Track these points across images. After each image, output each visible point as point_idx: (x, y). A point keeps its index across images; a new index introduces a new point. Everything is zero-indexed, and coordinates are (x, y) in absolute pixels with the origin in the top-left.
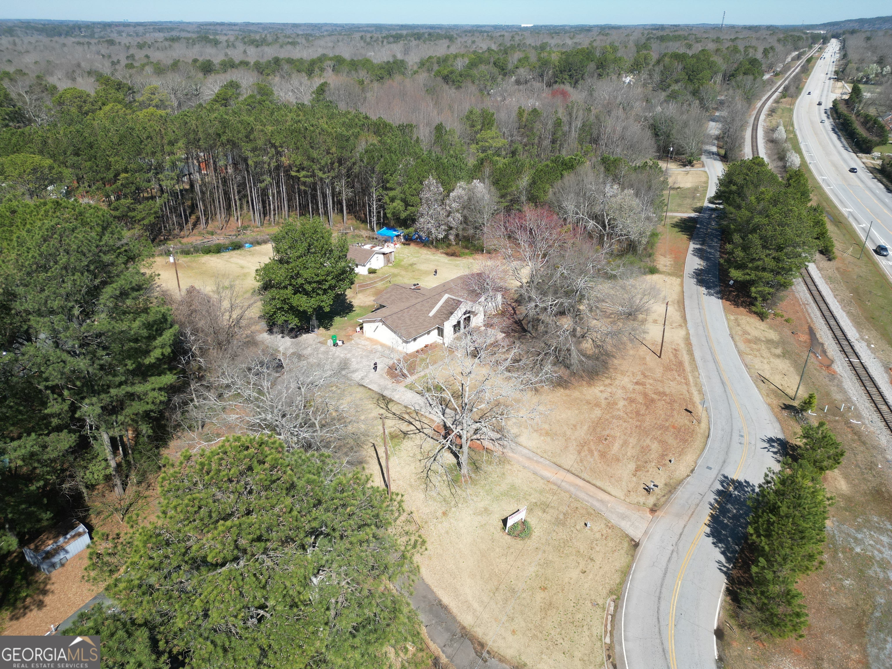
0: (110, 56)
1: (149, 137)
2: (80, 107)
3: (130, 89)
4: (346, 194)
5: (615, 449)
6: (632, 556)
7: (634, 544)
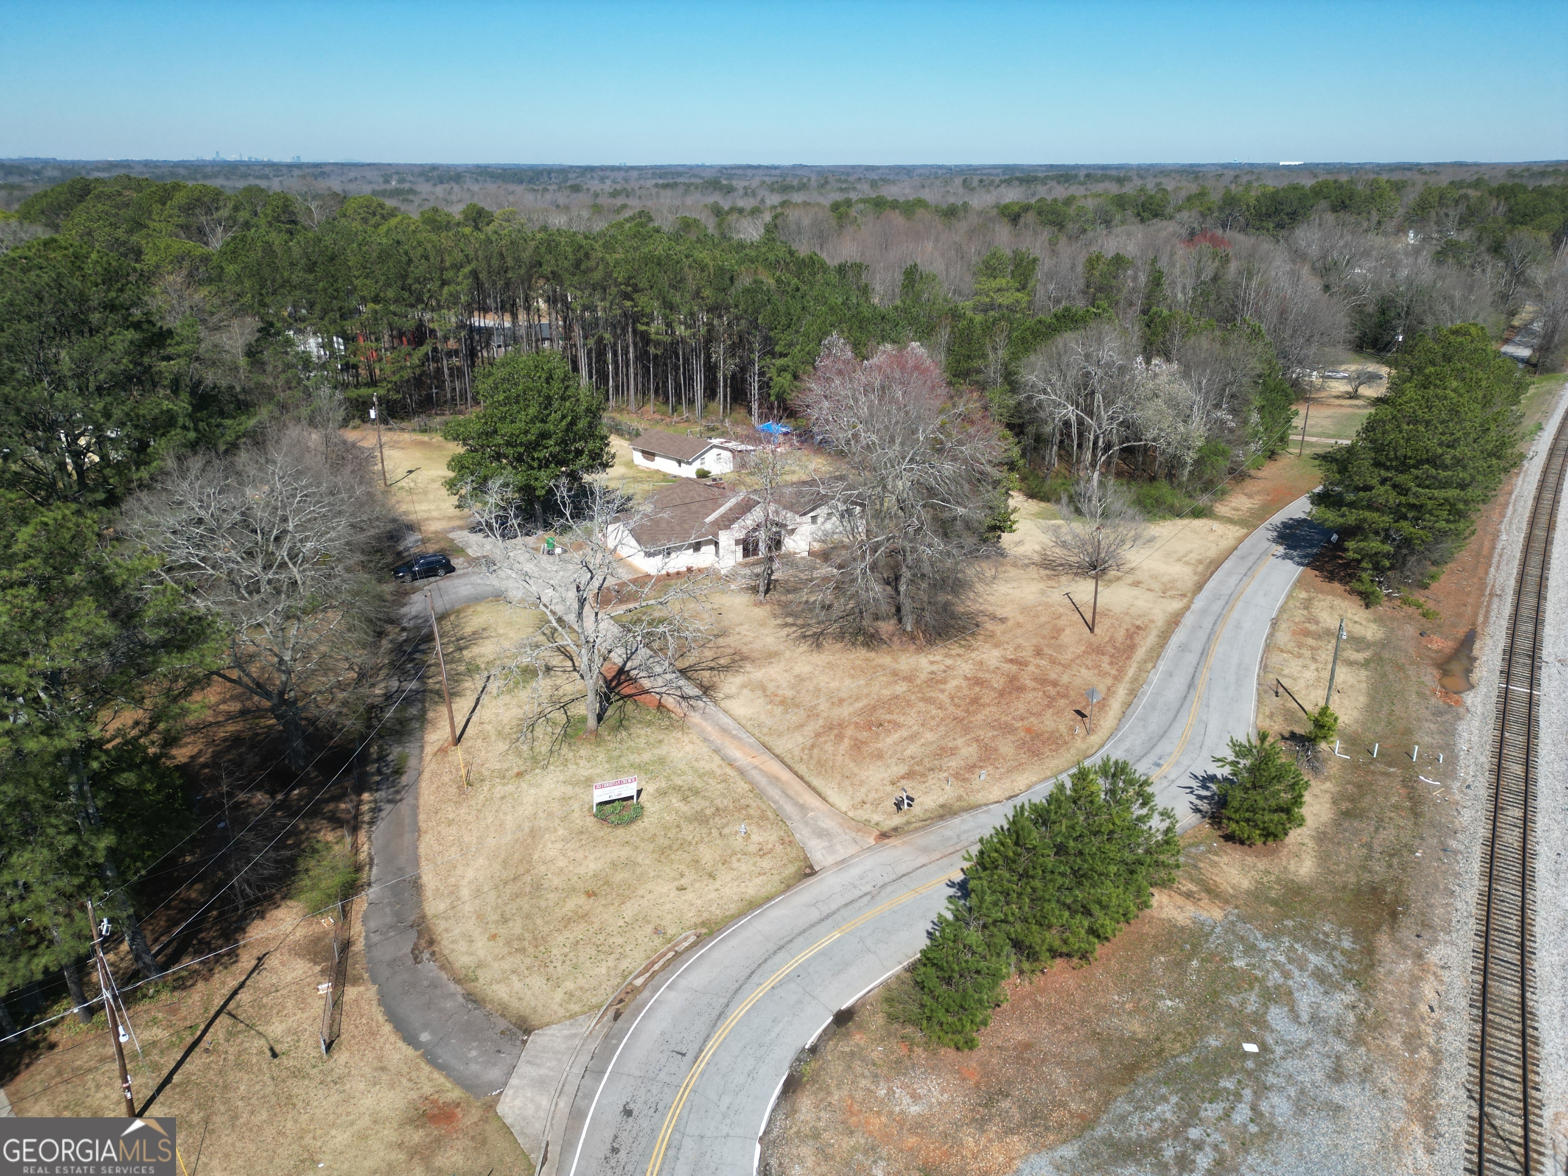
4: (726, 368)
5: (888, 741)
6: (788, 886)
7: (808, 872)
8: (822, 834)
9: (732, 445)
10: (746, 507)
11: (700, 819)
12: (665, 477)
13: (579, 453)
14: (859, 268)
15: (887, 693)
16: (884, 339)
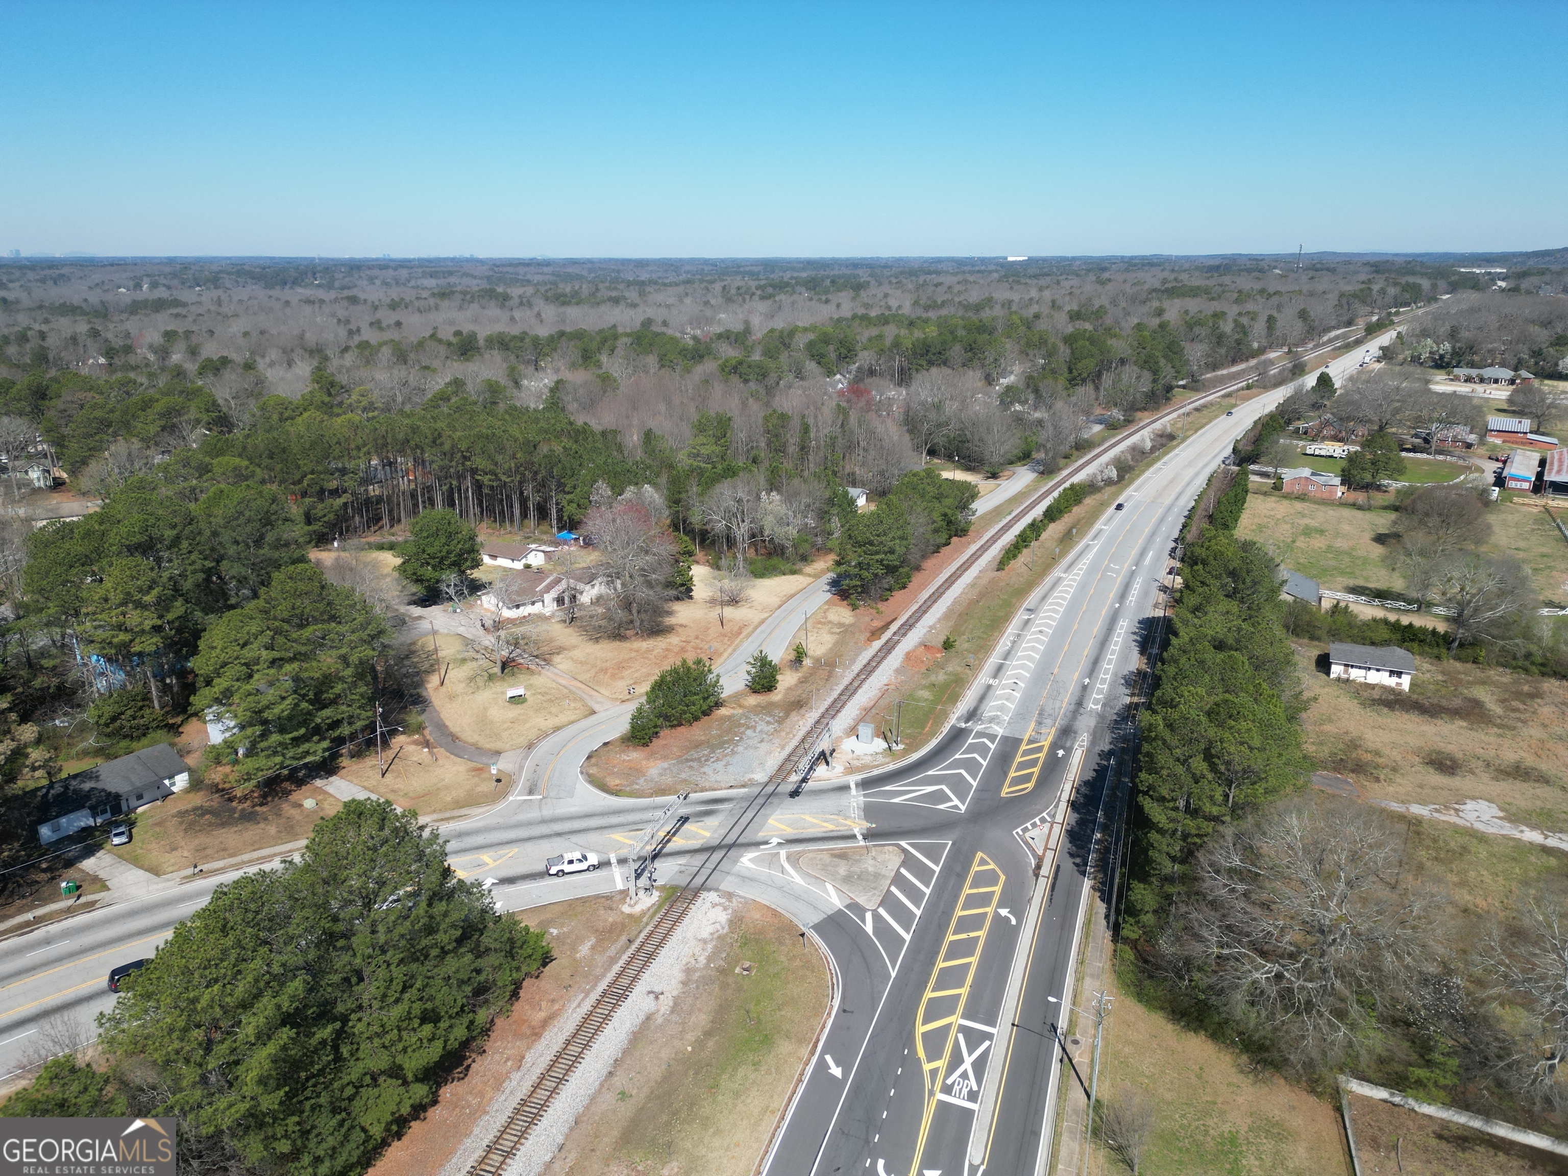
0: (348, 322)
1: (339, 443)
2: (282, 414)
3: (342, 388)
4: (534, 499)
5: (626, 673)
6: (586, 717)
7: (593, 712)
8: (598, 703)
9: (544, 548)
10: (558, 581)
11: (551, 701)
12: (505, 569)
13: (466, 560)
14: (615, 432)
15: (627, 657)
16: (630, 484)
